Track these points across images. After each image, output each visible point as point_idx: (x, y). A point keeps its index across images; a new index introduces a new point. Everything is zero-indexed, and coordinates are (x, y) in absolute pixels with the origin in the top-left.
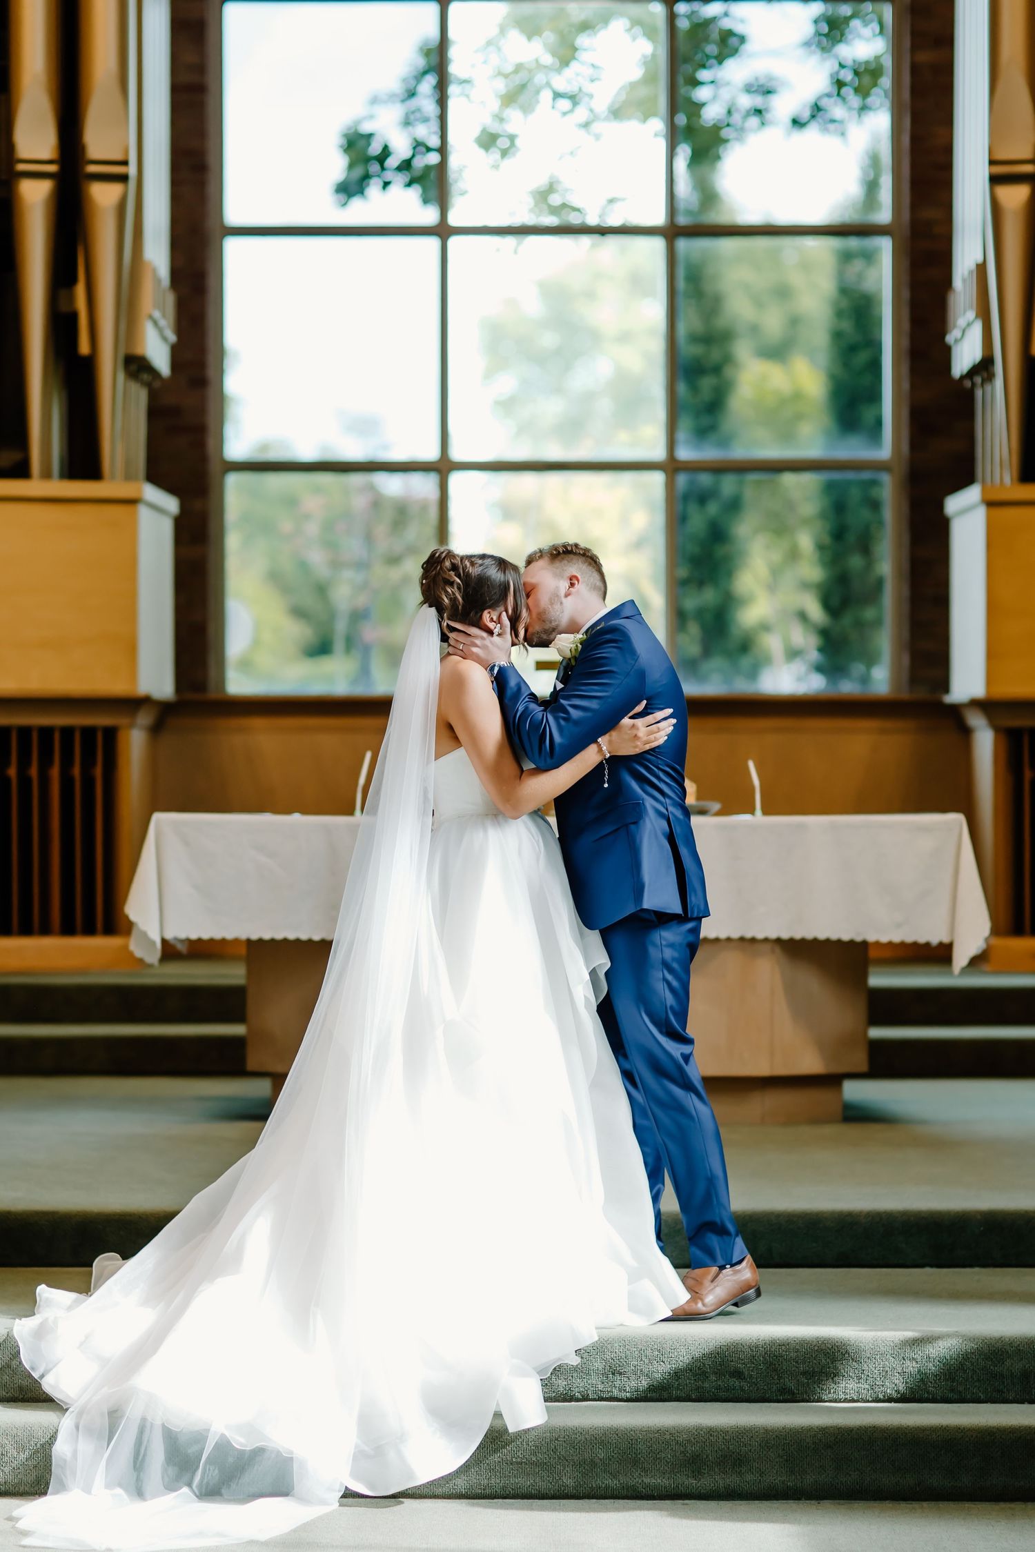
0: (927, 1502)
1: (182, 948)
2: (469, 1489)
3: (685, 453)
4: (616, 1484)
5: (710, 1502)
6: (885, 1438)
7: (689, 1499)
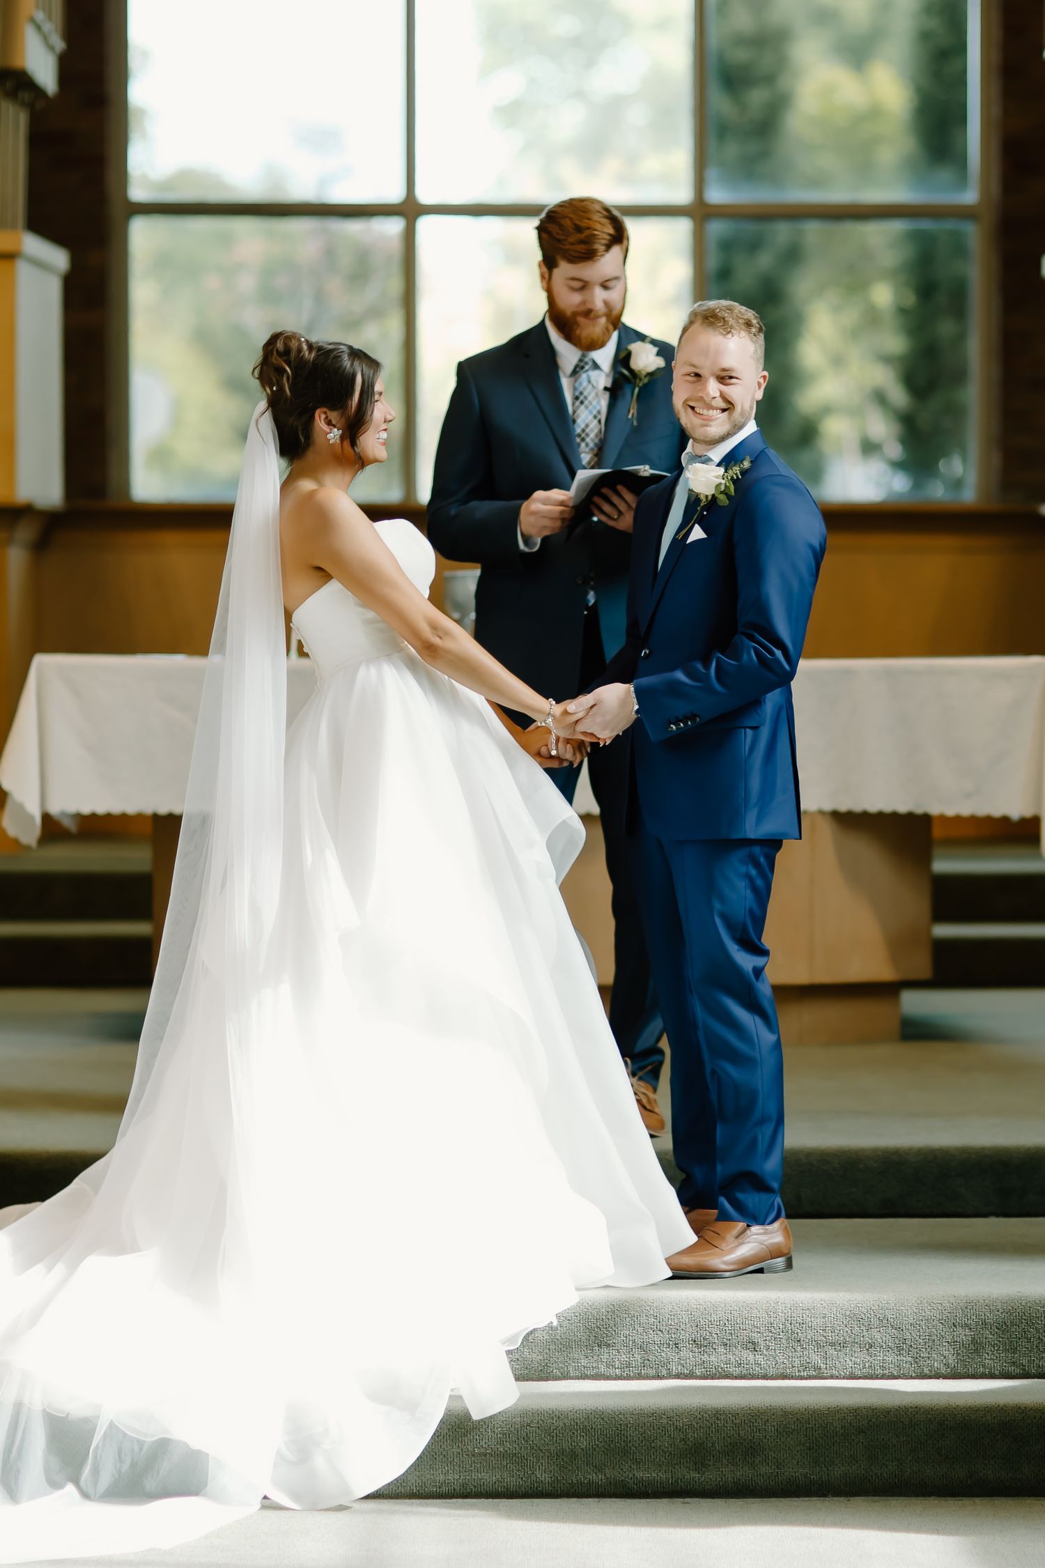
0: (980, 1498)
1: (69, 824)
2: (422, 1486)
3: (717, 195)
4: (601, 1479)
5: (716, 1500)
6: (930, 1420)
7: (691, 1497)
